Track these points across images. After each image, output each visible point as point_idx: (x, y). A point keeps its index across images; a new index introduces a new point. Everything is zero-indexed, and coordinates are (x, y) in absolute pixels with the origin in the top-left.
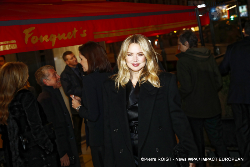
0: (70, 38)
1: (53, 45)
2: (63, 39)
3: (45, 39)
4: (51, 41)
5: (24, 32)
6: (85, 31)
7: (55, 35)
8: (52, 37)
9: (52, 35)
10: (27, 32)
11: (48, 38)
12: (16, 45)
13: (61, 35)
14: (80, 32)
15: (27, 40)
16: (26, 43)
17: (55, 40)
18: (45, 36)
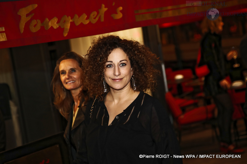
0: (94, 21)
1: (65, 35)
2: (82, 24)
3: (53, 23)
4: (62, 27)
5: (19, 13)
6: (121, 8)
7: (70, 17)
8: (65, 21)
9: (65, 17)
10: (23, 12)
11: (57, 23)
13: (79, 16)
15: (24, 27)
16: (22, 31)
17: (69, 25)
18: (53, 20)
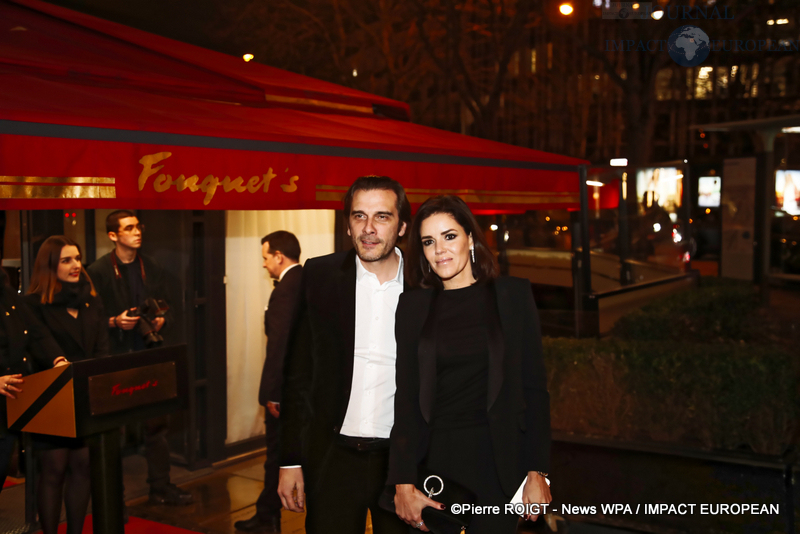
0: (253, 190)
1: (207, 202)
2: (234, 190)
3: (191, 184)
4: (203, 192)
5: (141, 162)
6: (296, 178)
7: (217, 179)
8: (209, 183)
9: (211, 178)
10: (148, 161)
11: (197, 184)
12: (113, 189)
13: (232, 179)
14: (283, 179)
15: (145, 182)
16: (141, 188)
17: (215, 190)
18: (191, 179)
